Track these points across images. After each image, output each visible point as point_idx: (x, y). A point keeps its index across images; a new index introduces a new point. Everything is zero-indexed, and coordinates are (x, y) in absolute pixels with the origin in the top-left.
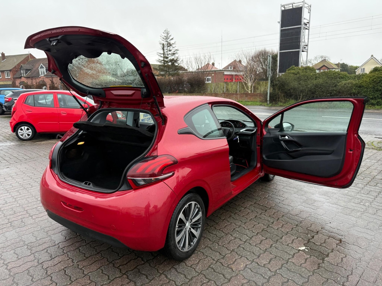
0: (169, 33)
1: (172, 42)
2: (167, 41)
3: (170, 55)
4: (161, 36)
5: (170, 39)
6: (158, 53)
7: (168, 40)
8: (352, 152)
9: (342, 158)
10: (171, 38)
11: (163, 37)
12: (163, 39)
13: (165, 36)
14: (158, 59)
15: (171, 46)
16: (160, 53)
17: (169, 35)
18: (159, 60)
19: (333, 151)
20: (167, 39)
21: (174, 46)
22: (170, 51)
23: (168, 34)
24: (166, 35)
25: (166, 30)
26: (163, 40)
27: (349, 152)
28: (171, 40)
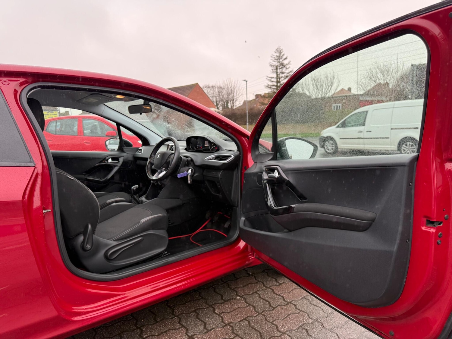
0: (282, 51)
1: (285, 62)
2: (279, 62)
3: (283, 79)
4: (272, 56)
5: (283, 59)
6: (268, 77)
7: (281, 60)
8: (432, 230)
9: (395, 248)
10: (284, 57)
11: (274, 57)
12: (275, 59)
13: (277, 56)
14: (266, 85)
15: (284, 67)
16: (270, 77)
17: (282, 54)
18: (269, 85)
19: (373, 220)
20: (279, 59)
21: (288, 66)
22: (283, 73)
23: (280, 53)
24: (278, 54)
25: (278, 49)
26: (275, 61)
27: (423, 228)
28: (285, 59)
